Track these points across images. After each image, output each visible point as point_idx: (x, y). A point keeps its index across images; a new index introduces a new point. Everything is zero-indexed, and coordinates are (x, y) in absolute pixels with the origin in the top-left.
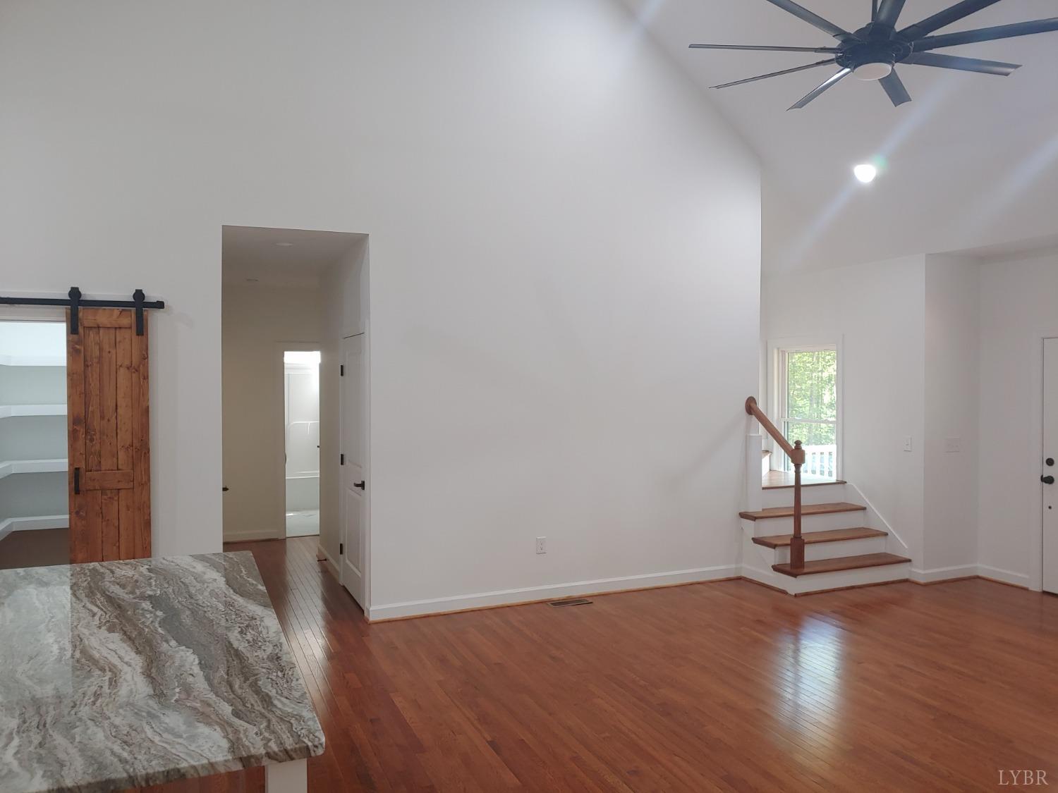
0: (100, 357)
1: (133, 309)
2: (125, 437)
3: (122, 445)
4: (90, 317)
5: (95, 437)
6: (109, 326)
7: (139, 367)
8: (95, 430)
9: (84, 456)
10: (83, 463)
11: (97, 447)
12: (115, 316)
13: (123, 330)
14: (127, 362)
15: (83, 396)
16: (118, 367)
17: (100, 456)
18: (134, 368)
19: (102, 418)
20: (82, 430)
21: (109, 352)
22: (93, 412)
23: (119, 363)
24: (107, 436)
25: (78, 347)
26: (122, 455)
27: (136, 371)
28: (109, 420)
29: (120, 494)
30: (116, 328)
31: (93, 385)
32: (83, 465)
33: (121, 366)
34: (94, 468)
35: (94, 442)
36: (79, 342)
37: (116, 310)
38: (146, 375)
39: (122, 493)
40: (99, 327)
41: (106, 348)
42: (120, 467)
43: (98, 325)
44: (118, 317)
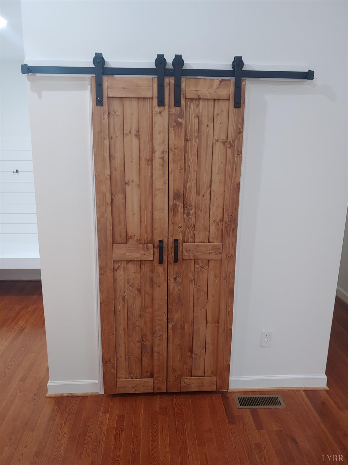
0: (199, 131)
1: (232, 79)
2: (216, 213)
3: (214, 219)
4: (192, 88)
5: (191, 211)
6: (209, 97)
7: (234, 141)
8: (191, 205)
9: (182, 228)
10: (181, 235)
11: (193, 221)
12: (215, 87)
13: (221, 103)
14: (223, 137)
15: (182, 171)
16: (214, 141)
17: (195, 229)
18: (230, 143)
19: (198, 193)
20: (181, 205)
21: (207, 126)
22: (190, 187)
23: (216, 138)
24: (202, 211)
25: (180, 120)
26: (213, 228)
27: (232, 145)
28: (203, 196)
29: (210, 264)
30: (215, 100)
31: (191, 160)
32: (180, 237)
33: (217, 141)
34: (189, 240)
35: (190, 217)
36: (181, 115)
37: (217, 80)
38: (239, 150)
39: (212, 264)
40: (199, 99)
41: (205, 121)
42: (211, 240)
43: (199, 96)
44: (218, 88)
